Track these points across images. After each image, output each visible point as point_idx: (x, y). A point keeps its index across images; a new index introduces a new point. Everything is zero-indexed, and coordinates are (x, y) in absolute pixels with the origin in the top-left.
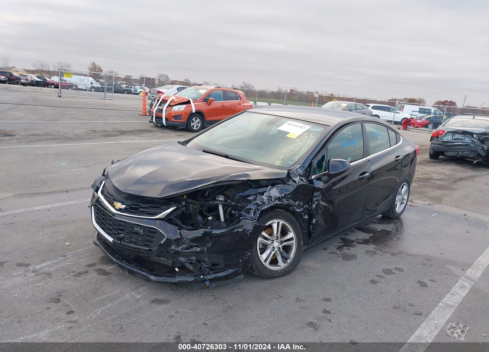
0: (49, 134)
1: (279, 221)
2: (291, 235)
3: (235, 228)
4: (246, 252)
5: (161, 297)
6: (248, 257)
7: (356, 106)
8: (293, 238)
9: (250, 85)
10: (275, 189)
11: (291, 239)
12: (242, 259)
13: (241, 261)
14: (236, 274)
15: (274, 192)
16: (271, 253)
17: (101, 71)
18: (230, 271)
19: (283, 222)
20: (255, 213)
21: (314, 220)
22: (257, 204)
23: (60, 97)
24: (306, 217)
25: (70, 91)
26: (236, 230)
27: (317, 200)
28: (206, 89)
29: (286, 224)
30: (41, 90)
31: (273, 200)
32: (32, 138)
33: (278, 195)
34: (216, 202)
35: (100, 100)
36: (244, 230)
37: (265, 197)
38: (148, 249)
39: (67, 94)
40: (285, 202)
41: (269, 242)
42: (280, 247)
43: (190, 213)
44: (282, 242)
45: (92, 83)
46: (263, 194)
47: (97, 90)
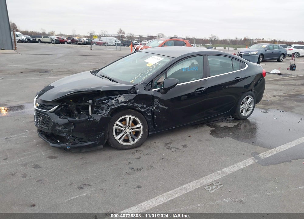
0: (69, 71)
1: (130, 117)
2: (140, 125)
3: (88, 118)
4: (100, 133)
5: (56, 155)
6: (103, 135)
7: (273, 46)
8: (141, 127)
9: (216, 36)
10: (122, 96)
11: (140, 128)
12: (99, 136)
13: (98, 137)
14: (94, 145)
15: (122, 98)
16: (124, 135)
17: (124, 33)
18: (90, 143)
19: (133, 117)
20: (106, 111)
21: (155, 117)
22: (108, 105)
23: (91, 50)
24: (150, 114)
25: (104, 46)
26: (89, 119)
27: (156, 104)
28: (163, 40)
29: (135, 118)
30: (86, 47)
31: (119, 103)
32: (58, 73)
33: (124, 100)
34: (87, 104)
35: (113, 51)
36: (94, 120)
37: (113, 101)
38: (47, 128)
39: (99, 48)
40: (130, 104)
41: (122, 129)
42: (131, 132)
43: (71, 110)
44: (132, 129)
45: (116, 41)
46: (112, 99)
47: (119, 45)
